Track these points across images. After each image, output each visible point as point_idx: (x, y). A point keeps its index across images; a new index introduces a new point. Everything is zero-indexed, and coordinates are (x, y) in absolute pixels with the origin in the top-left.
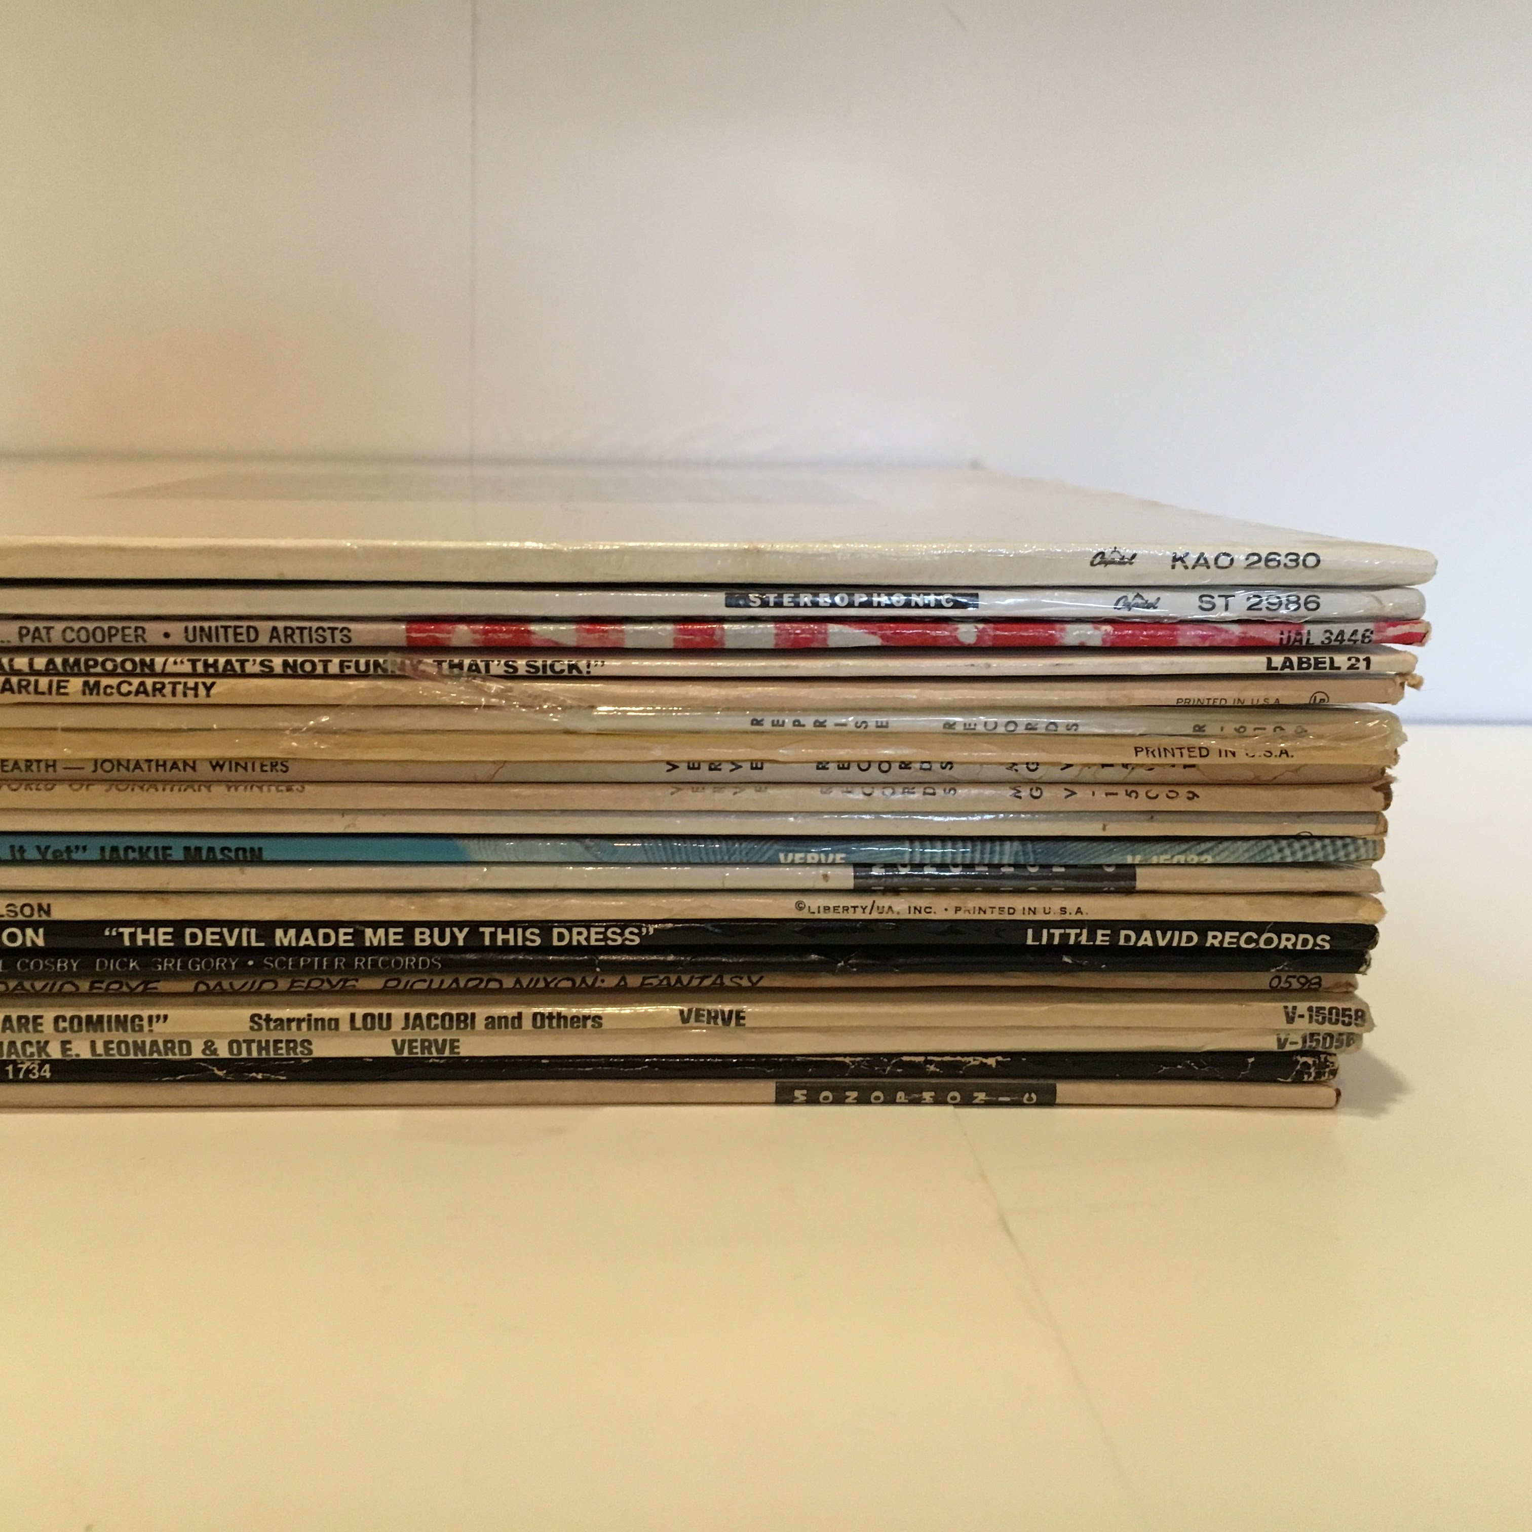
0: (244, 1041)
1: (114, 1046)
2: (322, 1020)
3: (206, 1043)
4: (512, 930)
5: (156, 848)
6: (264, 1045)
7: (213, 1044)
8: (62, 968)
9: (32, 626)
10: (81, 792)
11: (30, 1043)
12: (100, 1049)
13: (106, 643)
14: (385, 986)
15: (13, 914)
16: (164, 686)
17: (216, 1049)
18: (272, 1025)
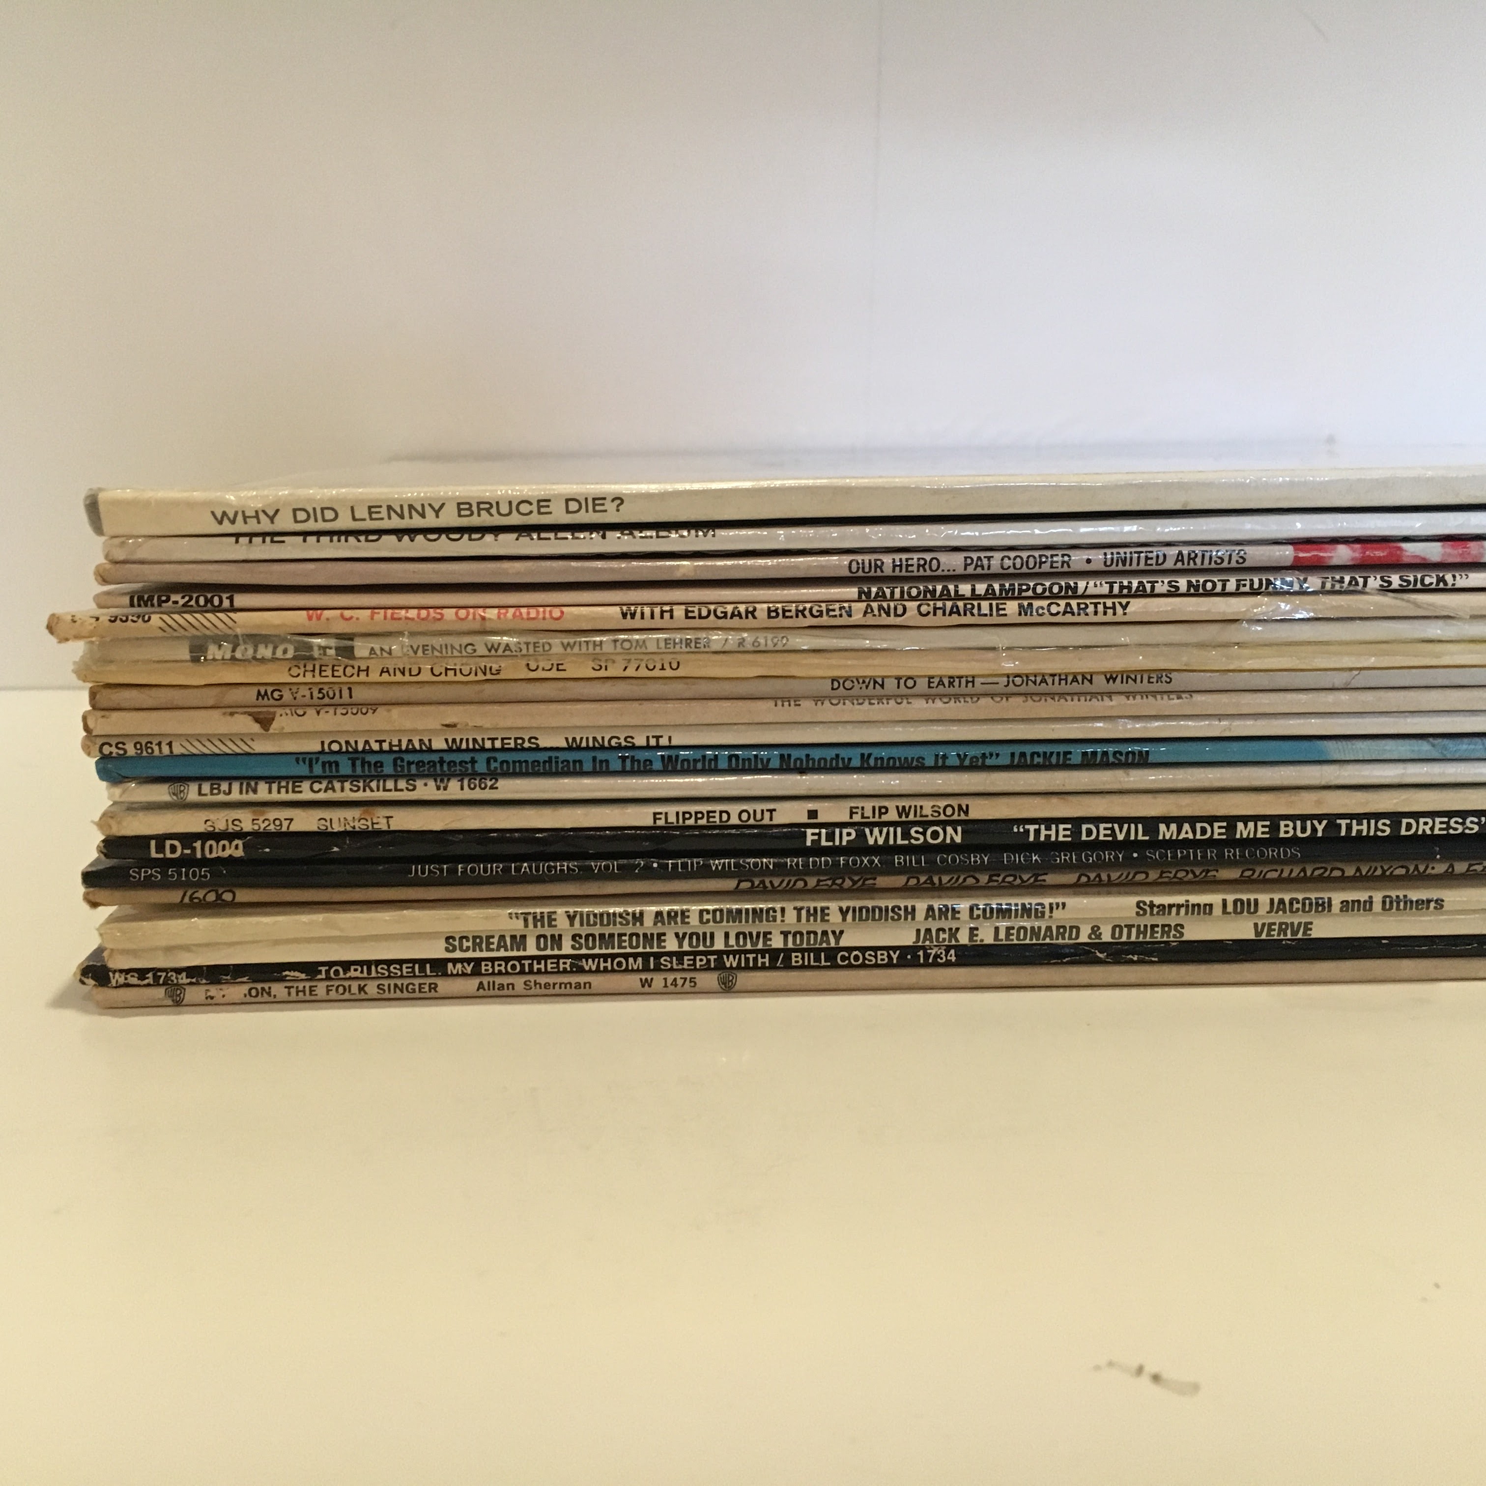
0: (1126, 926)
1: (1014, 932)
2: (1199, 905)
3: (1092, 928)
4: (1365, 822)
5: (1058, 754)
6: (1142, 929)
7: (1099, 928)
8: (975, 862)
9: (975, 556)
10: (1001, 704)
11: (943, 930)
12: (1002, 935)
13: (1037, 570)
14: (1241, 876)
15: (936, 814)
16: (1087, 606)
17: (1101, 934)
18: (1155, 910)
